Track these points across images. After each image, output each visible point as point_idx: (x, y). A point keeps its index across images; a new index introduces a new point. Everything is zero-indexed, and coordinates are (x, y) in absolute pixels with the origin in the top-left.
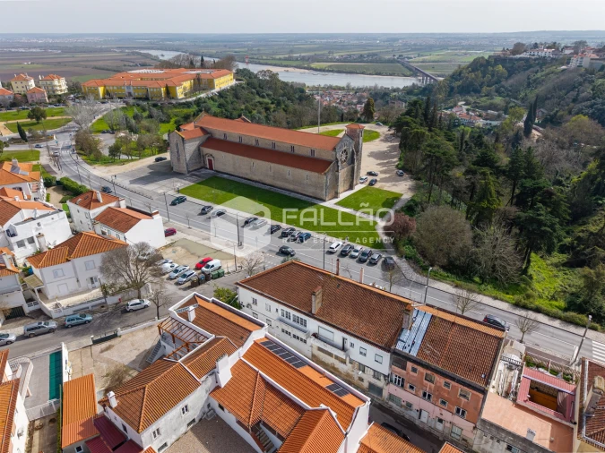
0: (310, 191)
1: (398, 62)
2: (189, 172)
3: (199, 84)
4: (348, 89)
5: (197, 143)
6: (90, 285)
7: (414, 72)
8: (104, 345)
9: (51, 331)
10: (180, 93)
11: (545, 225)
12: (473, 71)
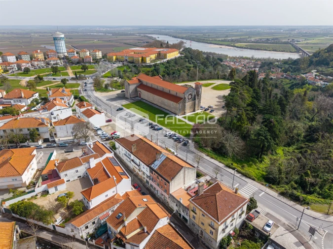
0: (173, 110)
1: (290, 44)
2: (131, 98)
3: (160, 56)
4: (252, 59)
5: (135, 86)
6: (71, 135)
7: (298, 50)
8: (67, 153)
9: (54, 147)
10: (148, 61)
11: (262, 136)
12: (328, 52)
